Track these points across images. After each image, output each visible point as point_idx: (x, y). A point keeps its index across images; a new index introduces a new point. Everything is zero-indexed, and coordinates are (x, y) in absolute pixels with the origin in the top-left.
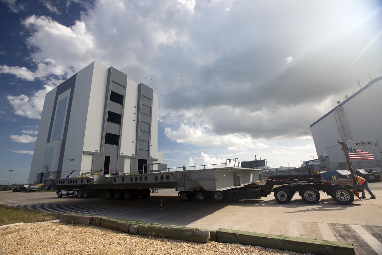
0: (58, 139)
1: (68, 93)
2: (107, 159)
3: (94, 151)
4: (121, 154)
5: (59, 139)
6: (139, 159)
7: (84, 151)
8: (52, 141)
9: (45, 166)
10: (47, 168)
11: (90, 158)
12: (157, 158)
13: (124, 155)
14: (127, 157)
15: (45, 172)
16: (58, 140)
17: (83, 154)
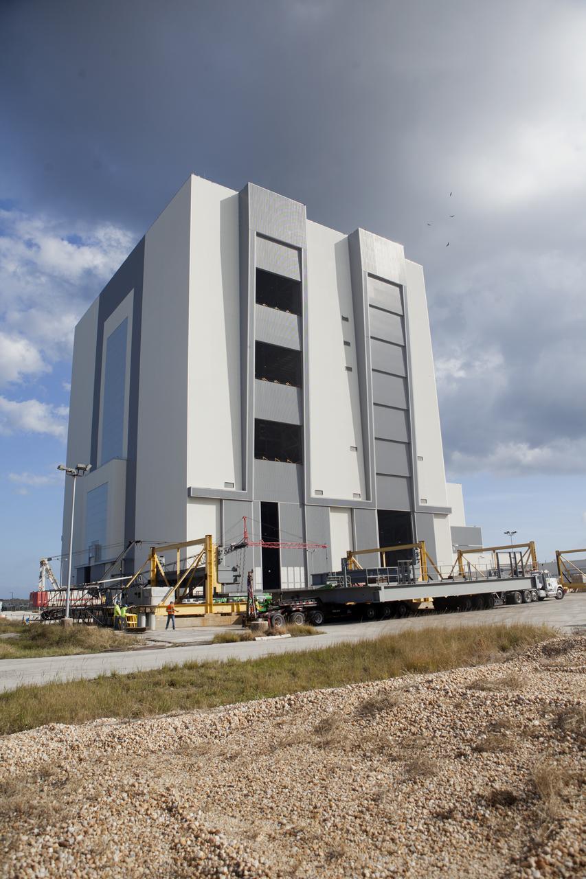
0: (114, 458)
1: (126, 306)
2: (269, 513)
3: (222, 487)
4: (313, 495)
5: (119, 458)
6: (379, 511)
7: (189, 489)
8: (102, 465)
9: (90, 545)
10: (97, 549)
11: (211, 510)
12: (448, 506)
13: (325, 496)
14: (338, 506)
15: (92, 564)
16: (114, 460)
17: (188, 499)
